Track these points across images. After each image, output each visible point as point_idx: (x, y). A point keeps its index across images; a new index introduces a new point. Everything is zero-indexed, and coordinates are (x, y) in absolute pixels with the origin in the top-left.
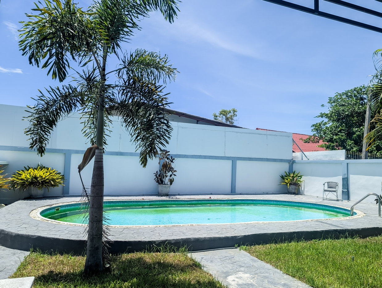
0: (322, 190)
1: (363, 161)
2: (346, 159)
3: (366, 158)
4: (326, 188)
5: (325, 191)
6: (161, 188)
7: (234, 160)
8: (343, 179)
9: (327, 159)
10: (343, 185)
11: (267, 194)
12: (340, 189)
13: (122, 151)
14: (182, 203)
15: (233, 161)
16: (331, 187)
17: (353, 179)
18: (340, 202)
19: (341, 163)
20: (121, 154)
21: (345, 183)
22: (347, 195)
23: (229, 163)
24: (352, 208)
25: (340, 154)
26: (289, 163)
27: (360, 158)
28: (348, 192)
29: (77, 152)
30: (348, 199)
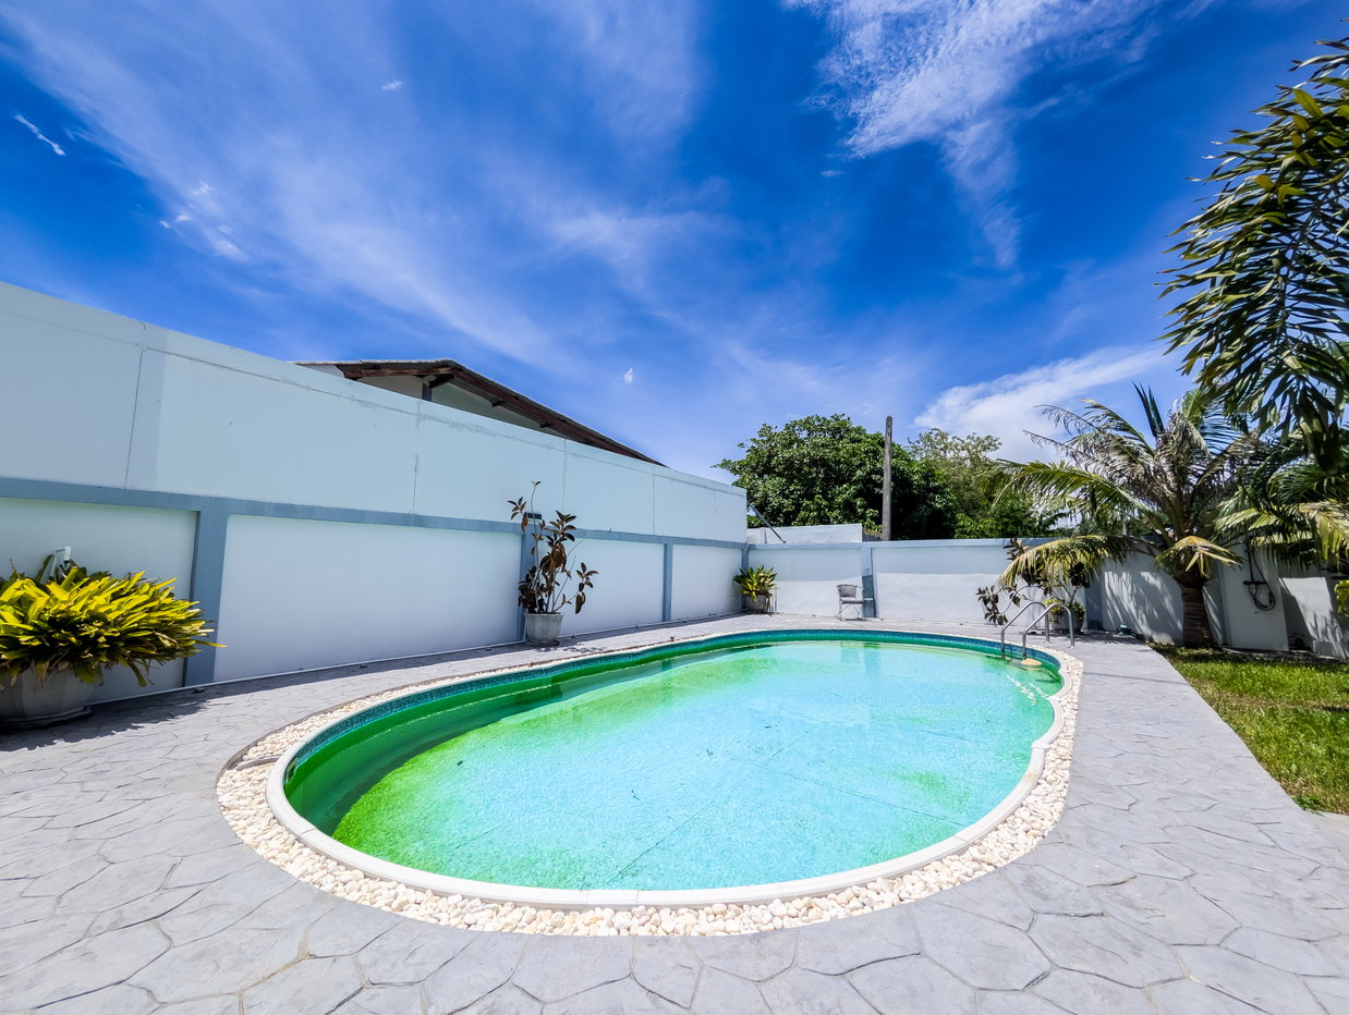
0: (834, 601)
2: (864, 540)
5: (840, 603)
7: (667, 544)
8: (863, 578)
9: (825, 542)
10: (864, 589)
13: (421, 512)
14: (623, 661)
15: (666, 546)
16: (846, 594)
17: (881, 580)
19: (858, 547)
20: (419, 521)
21: (868, 585)
22: (870, 607)
23: (659, 550)
25: (853, 533)
26: (742, 550)
28: (874, 601)
29: (255, 509)
30: (875, 615)
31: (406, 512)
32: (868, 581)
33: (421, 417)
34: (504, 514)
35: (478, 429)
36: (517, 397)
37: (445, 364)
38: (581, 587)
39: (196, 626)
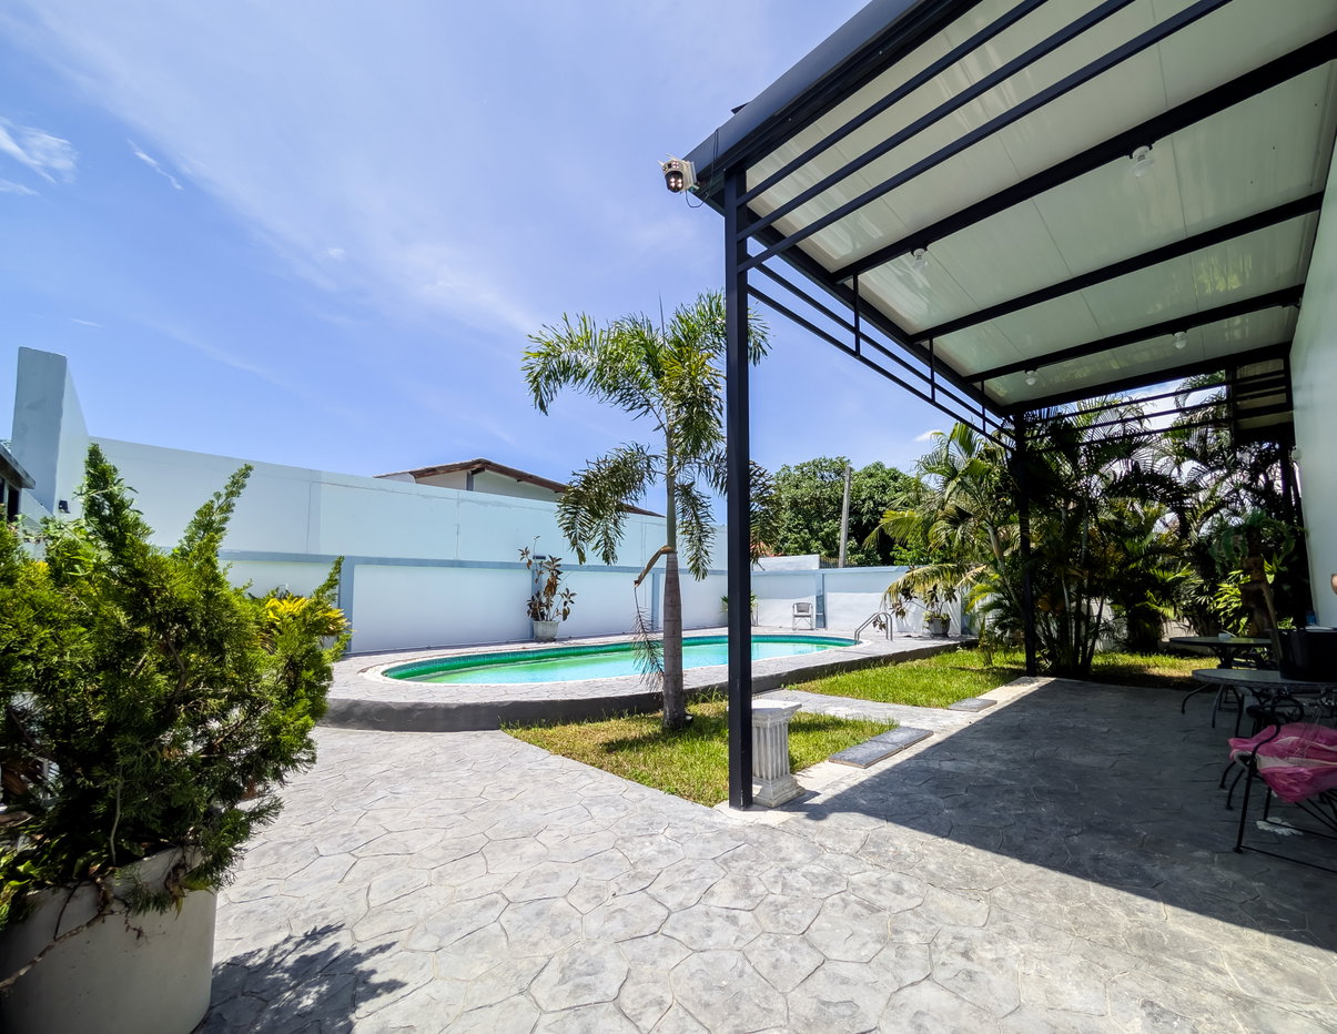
0: (791, 615)
1: (841, 570)
2: (821, 567)
3: (845, 566)
4: (796, 613)
5: (796, 616)
6: (540, 628)
7: (656, 573)
8: (817, 597)
9: (792, 569)
10: (818, 606)
11: (706, 628)
12: (813, 612)
13: (463, 559)
16: (802, 610)
17: (831, 598)
18: (815, 631)
19: (813, 573)
20: (461, 565)
21: (820, 603)
22: (822, 620)
24: (857, 634)
25: (811, 562)
27: (836, 565)
28: (824, 615)
29: (368, 561)
30: (825, 626)
31: (452, 559)
32: (821, 600)
33: (460, 501)
34: (516, 558)
35: (499, 504)
36: (531, 477)
37: (478, 462)
38: (565, 603)
39: (343, 621)
